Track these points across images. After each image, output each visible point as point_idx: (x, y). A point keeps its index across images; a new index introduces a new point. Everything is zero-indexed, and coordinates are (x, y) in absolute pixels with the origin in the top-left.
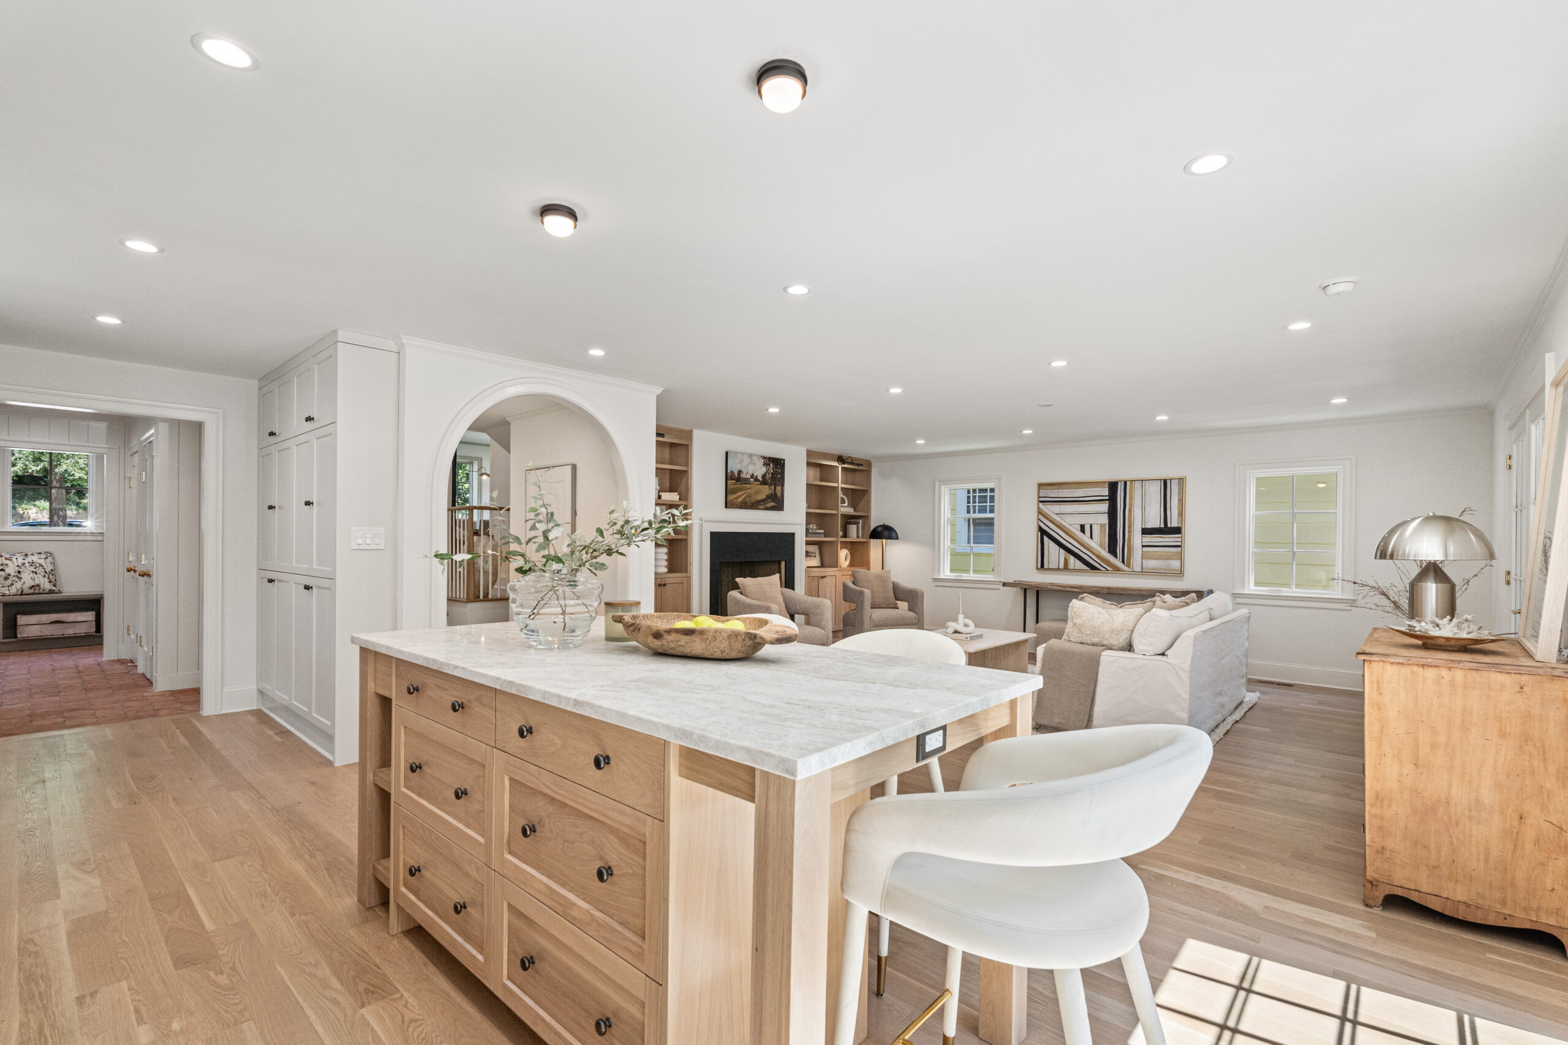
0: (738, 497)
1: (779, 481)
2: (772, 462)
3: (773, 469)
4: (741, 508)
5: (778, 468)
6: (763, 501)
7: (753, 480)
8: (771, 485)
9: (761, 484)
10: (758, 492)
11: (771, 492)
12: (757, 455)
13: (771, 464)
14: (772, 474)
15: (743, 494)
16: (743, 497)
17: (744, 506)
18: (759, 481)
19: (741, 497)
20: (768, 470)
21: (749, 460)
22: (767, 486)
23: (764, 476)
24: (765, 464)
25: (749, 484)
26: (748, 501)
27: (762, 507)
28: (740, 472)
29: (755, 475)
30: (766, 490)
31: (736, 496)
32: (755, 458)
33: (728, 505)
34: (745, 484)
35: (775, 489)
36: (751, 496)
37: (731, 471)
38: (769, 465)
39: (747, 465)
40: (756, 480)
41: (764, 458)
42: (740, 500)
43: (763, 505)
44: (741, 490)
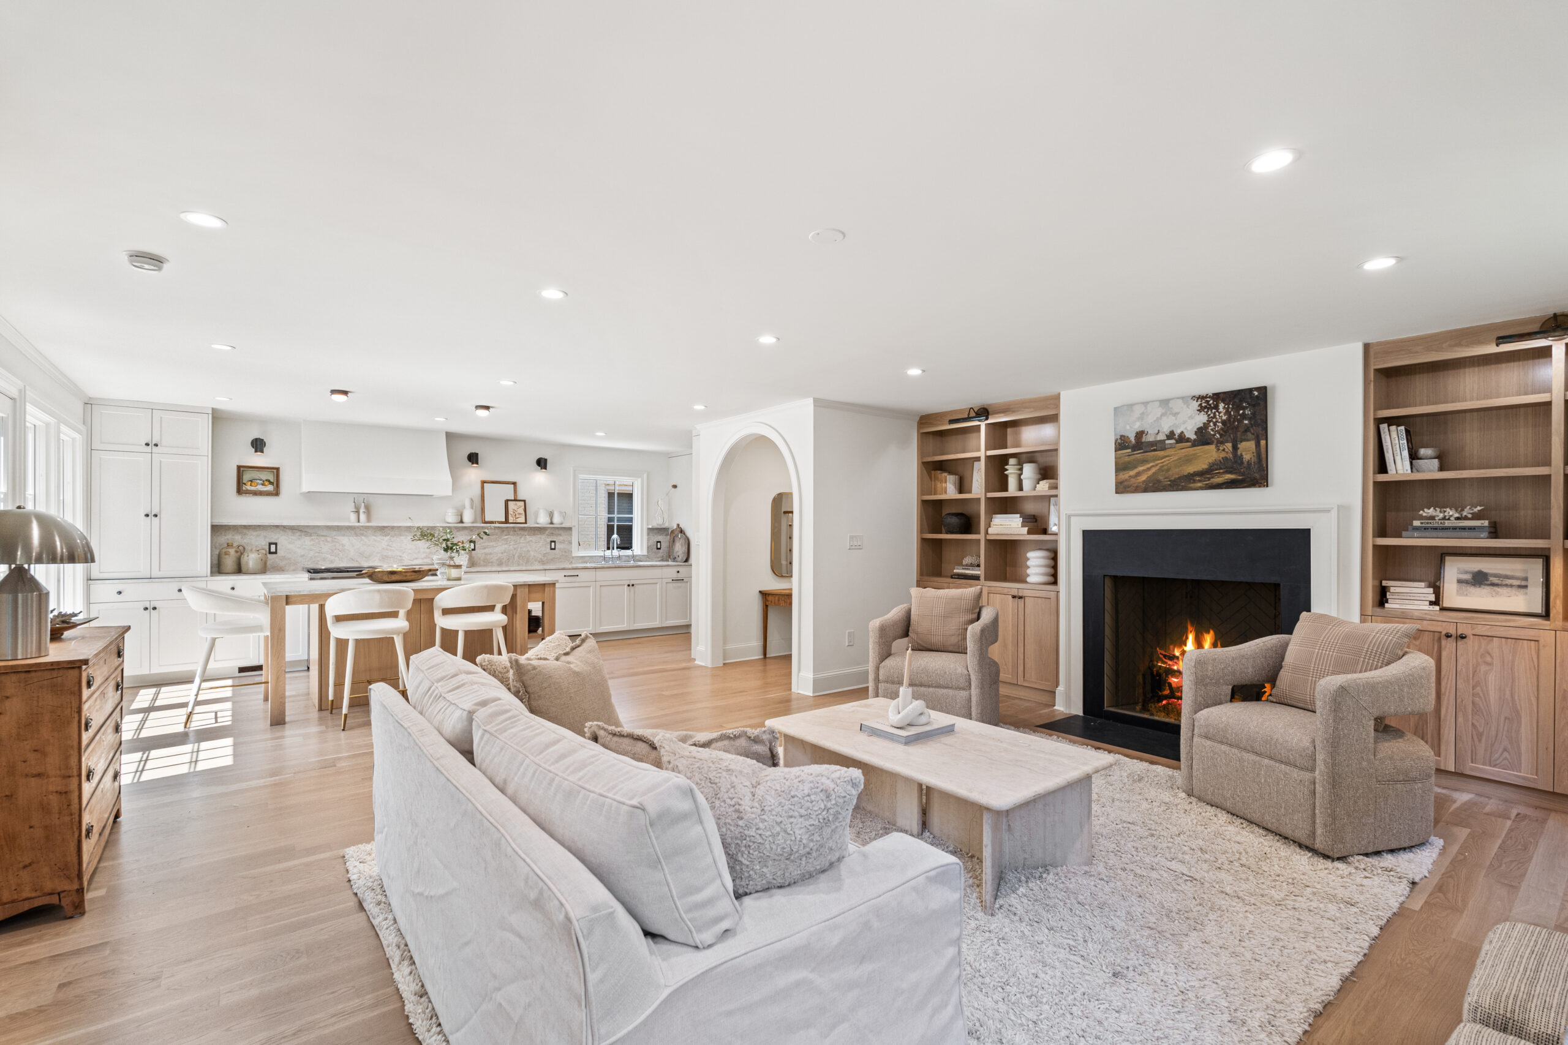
0: (1138, 474)
1: (1247, 430)
2: (1223, 401)
3: (1227, 413)
4: (1146, 490)
5: (1244, 408)
6: (1201, 473)
7: (1172, 441)
8: (1220, 442)
9: (1194, 445)
10: (1188, 460)
11: (1223, 455)
12: (1183, 398)
13: (1221, 406)
14: (1223, 422)
15: (1149, 469)
16: (1150, 473)
17: (1154, 486)
18: (1188, 440)
19: (1145, 472)
20: (1215, 416)
21: (1160, 411)
22: (1212, 447)
23: (1201, 431)
24: (1201, 409)
25: (1164, 449)
26: (1161, 478)
27: (1199, 484)
28: (1140, 434)
29: (1178, 432)
30: (1210, 454)
31: (1132, 473)
32: (1177, 406)
33: (1122, 488)
34: (1155, 450)
35: (1235, 448)
36: (1168, 470)
37: (1121, 436)
38: (1216, 407)
39: (1158, 419)
40: (1182, 439)
41: (1201, 398)
42: (1143, 478)
43: (1200, 481)
44: (1144, 461)
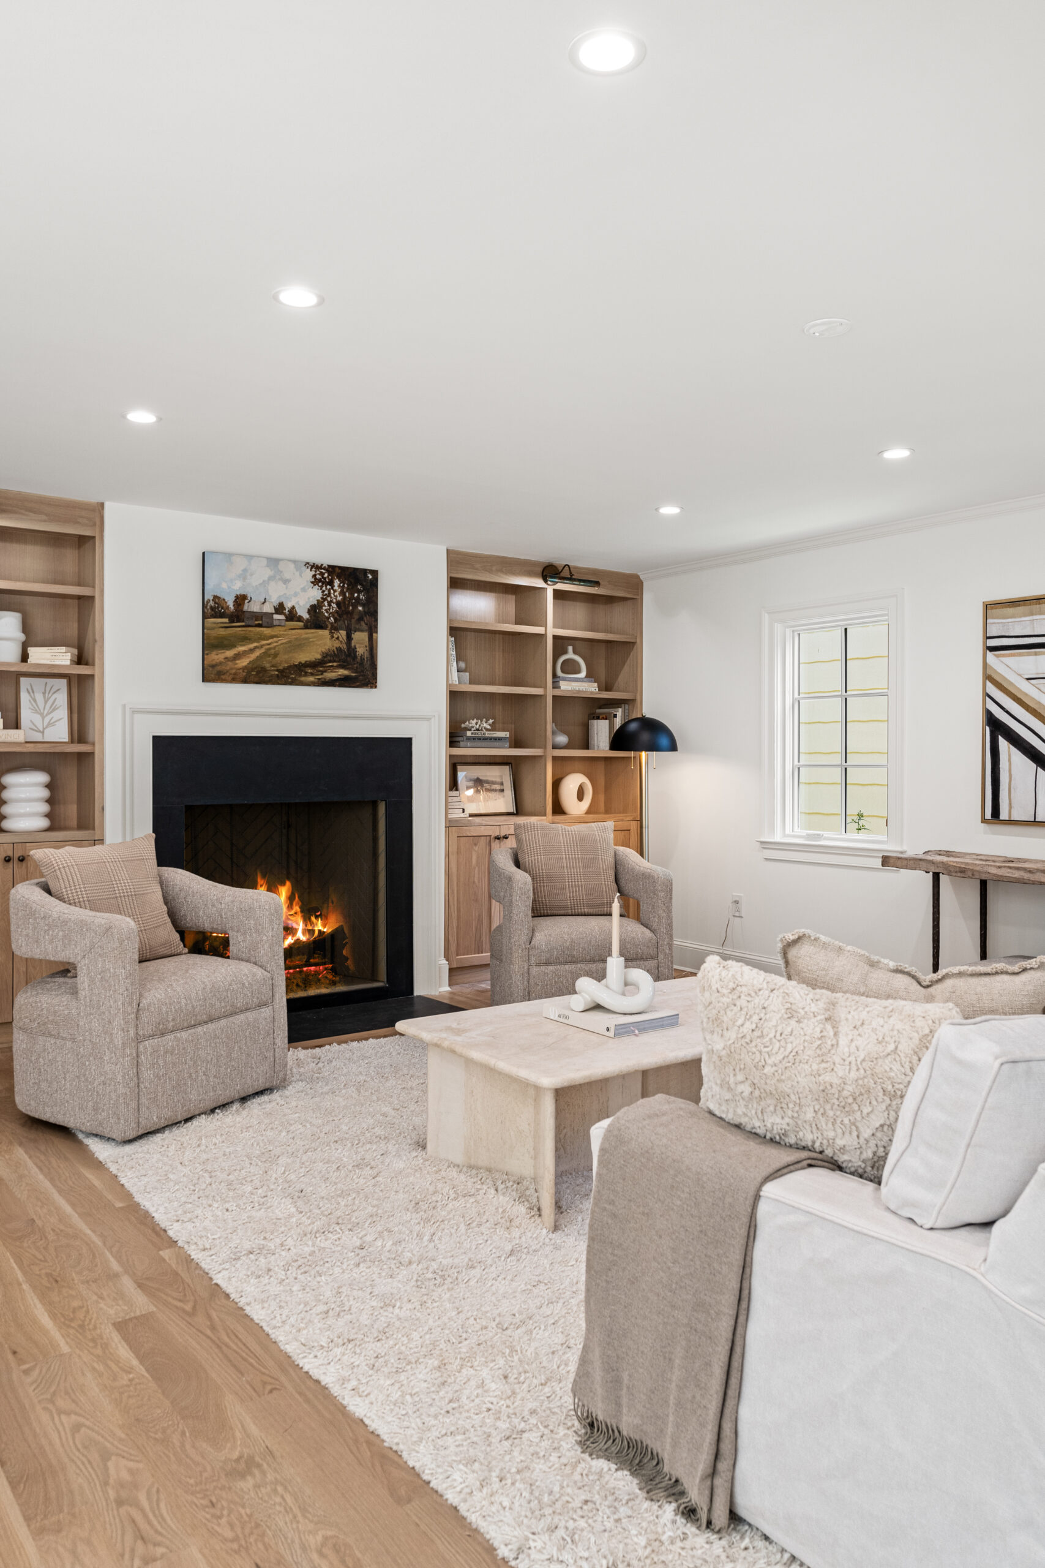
0: (237, 656)
1: (360, 619)
2: (339, 578)
3: (342, 593)
4: (245, 681)
5: (359, 592)
6: (313, 665)
7: (282, 617)
8: (335, 628)
9: (306, 627)
10: (298, 645)
11: (337, 644)
12: (294, 562)
13: (337, 582)
14: (338, 604)
15: (252, 651)
16: (253, 656)
17: (257, 675)
18: (300, 619)
19: (247, 655)
20: (329, 595)
21: (268, 572)
22: (326, 633)
23: (314, 609)
24: (316, 581)
25: (271, 626)
26: (268, 666)
27: (311, 679)
28: (241, 599)
29: (288, 605)
30: (322, 642)
31: (230, 653)
32: (289, 571)
33: (211, 674)
34: (260, 626)
35: (349, 638)
36: (276, 655)
37: (215, 597)
38: (331, 583)
39: (264, 584)
40: (292, 616)
41: (314, 567)
42: (244, 662)
43: (312, 674)
44: (245, 639)
